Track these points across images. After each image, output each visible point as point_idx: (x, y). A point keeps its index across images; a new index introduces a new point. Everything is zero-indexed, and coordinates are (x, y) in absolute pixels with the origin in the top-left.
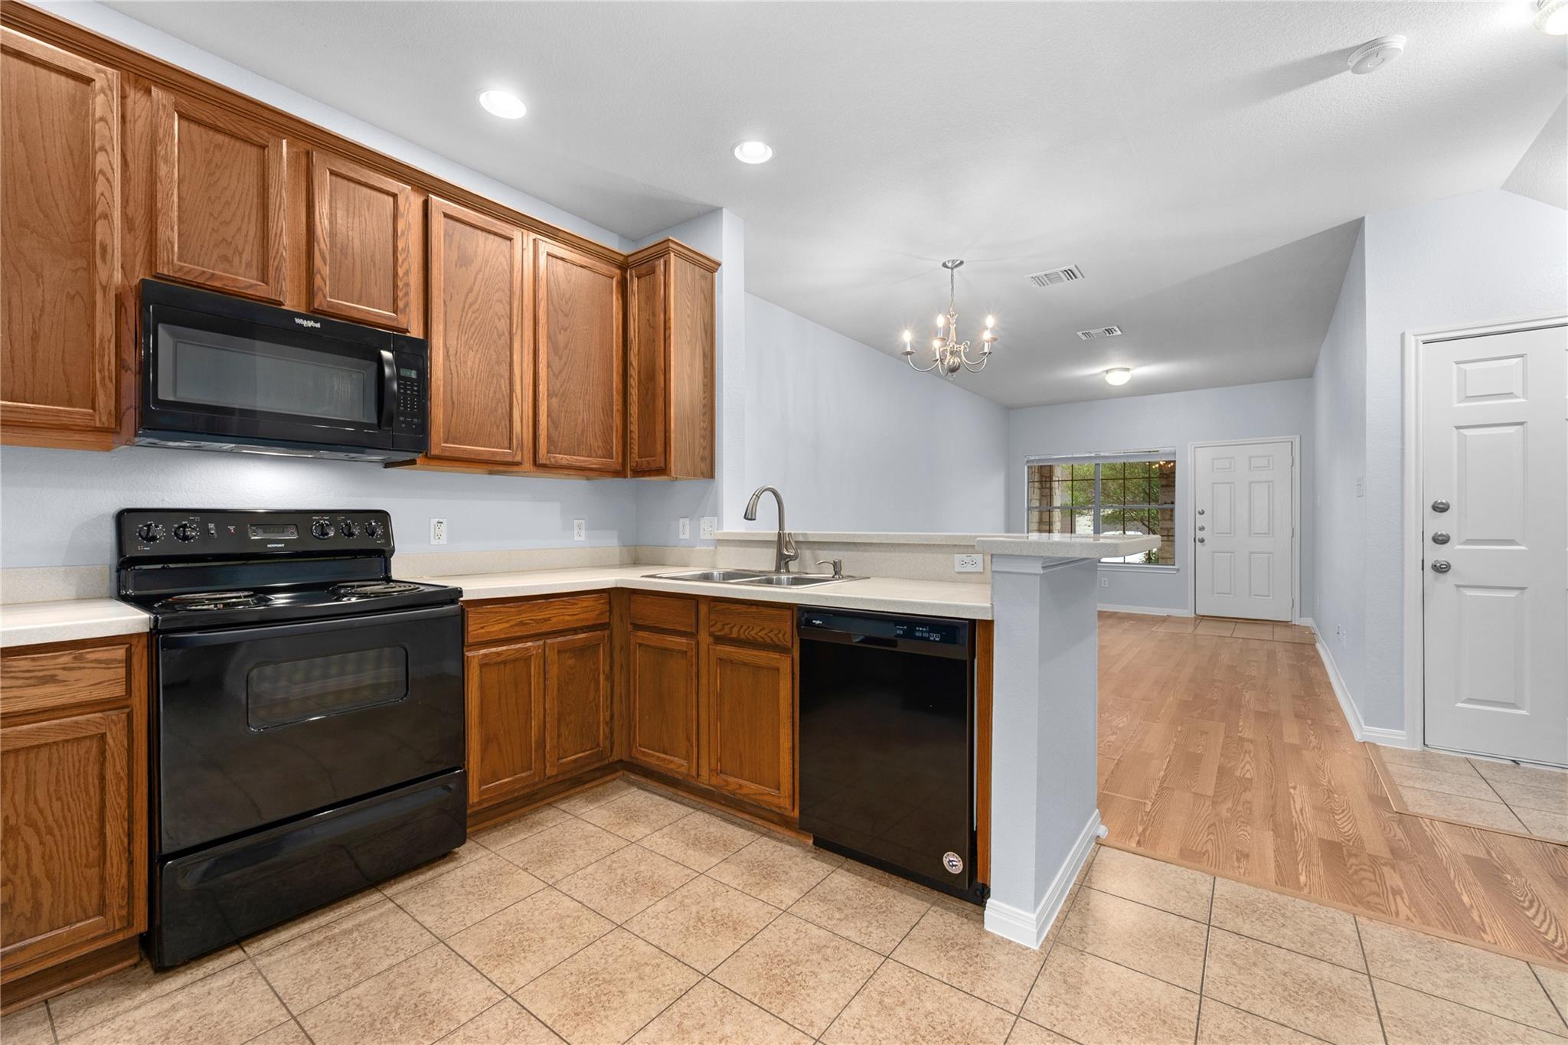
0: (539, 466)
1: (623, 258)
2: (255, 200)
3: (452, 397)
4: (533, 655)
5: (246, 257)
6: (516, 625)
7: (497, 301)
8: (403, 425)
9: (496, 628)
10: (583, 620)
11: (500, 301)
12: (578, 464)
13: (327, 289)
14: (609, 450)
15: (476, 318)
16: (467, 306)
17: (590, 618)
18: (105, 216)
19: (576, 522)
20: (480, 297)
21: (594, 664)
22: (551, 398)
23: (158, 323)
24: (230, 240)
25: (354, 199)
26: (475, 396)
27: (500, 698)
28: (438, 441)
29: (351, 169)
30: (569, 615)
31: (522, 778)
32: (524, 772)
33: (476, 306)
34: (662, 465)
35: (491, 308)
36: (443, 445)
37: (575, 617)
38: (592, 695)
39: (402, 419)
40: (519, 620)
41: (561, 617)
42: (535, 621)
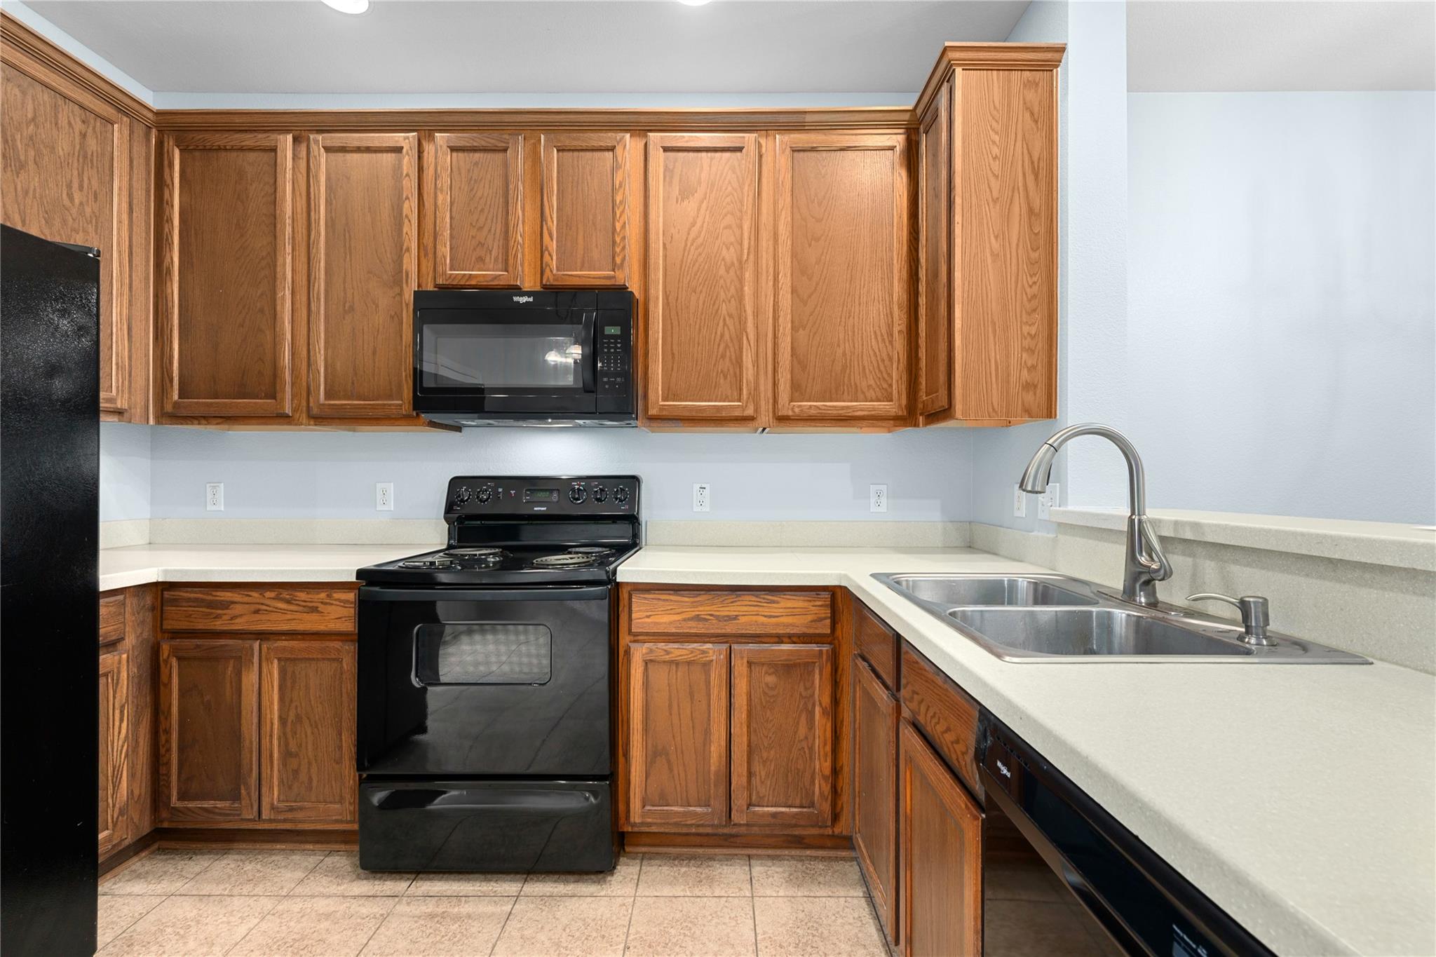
0: (783, 420)
1: (909, 114)
2: (501, 200)
3: (672, 350)
4: (712, 661)
5: (494, 253)
6: (689, 619)
7: (726, 228)
8: (607, 386)
9: (666, 619)
10: (787, 625)
11: (728, 227)
12: (835, 412)
13: (554, 263)
14: (886, 390)
15: (700, 254)
16: (689, 244)
17: (799, 623)
18: (408, 250)
19: (873, 488)
20: (704, 229)
21: (806, 689)
22: (797, 331)
23: (423, 324)
24: (483, 242)
25: (578, 166)
26: (699, 344)
27: (670, 706)
28: (657, 398)
29: (574, 139)
30: (765, 616)
31: (696, 814)
32: (700, 806)
33: (700, 240)
34: (945, 403)
35: (717, 238)
36: (661, 403)
37: (774, 620)
38: (802, 731)
39: (605, 379)
40: (694, 613)
41: (754, 618)
42: (717, 617)
